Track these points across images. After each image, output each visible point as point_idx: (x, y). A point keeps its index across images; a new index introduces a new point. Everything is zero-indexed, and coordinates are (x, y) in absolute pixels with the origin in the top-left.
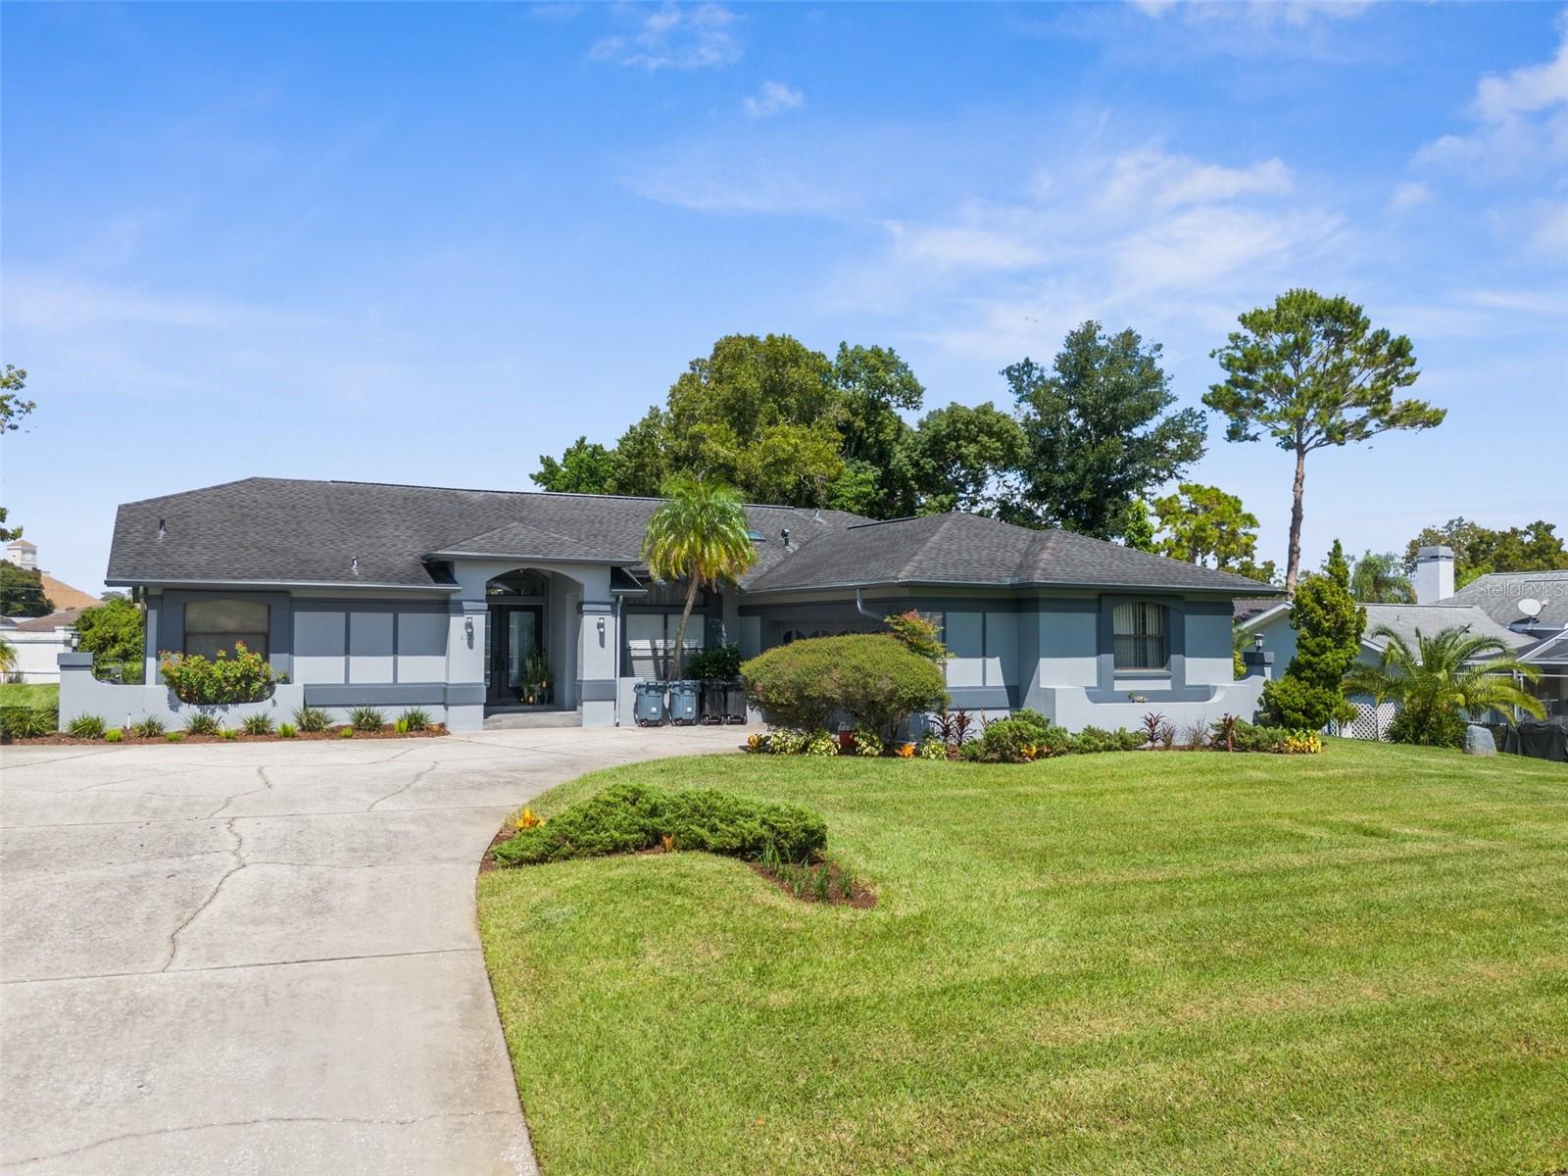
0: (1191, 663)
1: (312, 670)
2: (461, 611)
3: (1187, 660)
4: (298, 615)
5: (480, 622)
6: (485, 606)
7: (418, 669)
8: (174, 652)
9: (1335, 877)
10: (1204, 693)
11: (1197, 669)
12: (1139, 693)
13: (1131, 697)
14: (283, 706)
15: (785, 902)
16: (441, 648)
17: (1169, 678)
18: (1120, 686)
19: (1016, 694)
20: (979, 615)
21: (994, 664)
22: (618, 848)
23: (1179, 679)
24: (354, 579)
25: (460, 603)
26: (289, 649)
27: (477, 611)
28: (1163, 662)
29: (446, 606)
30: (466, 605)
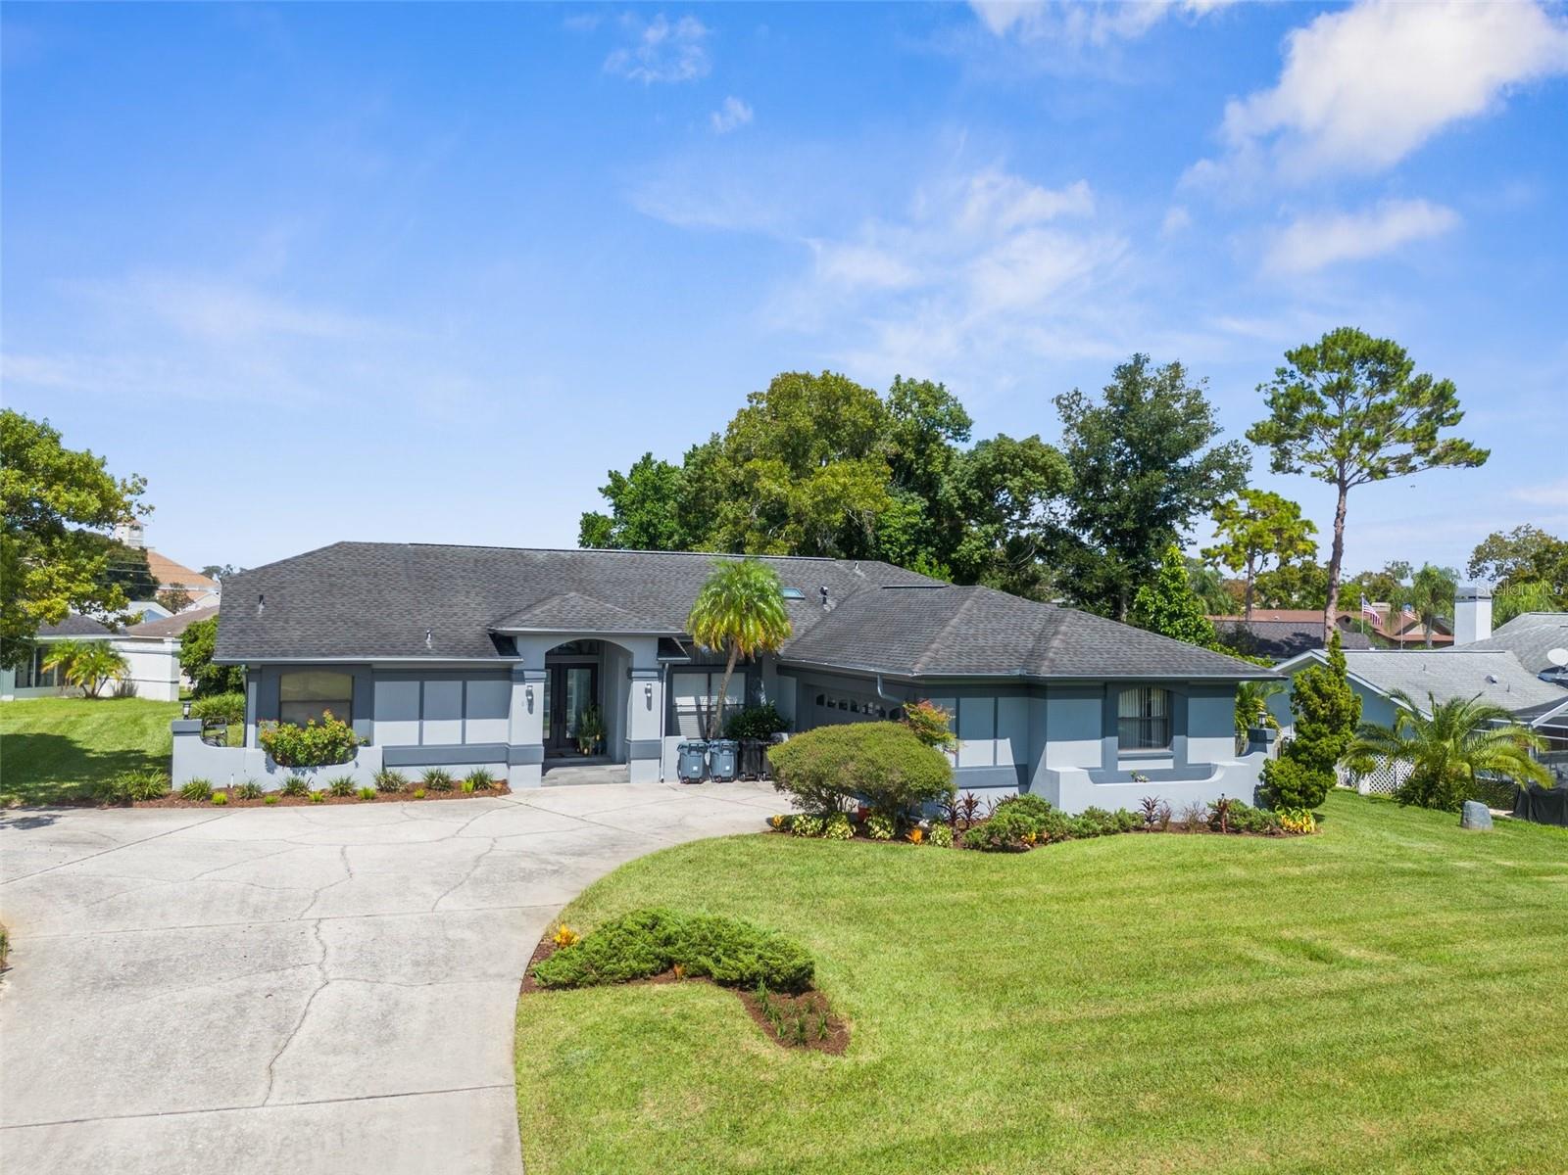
0: (1193, 743)
1: (391, 733)
2: (522, 680)
3: (1190, 740)
4: (378, 685)
5: (539, 689)
6: (544, 674)
7: (483, 731)
8: (271, 720)
9: (1263, 1016)
10: (1205, 771)
11: (1198, 749)
12: (1142, 772)
13: (1133, 777)
14: (363, 771)
15: (768, 1050)
16: (504, 711)
17: (1171, 757)
18: (1124, 766)
19: (1025, 773)
20: (992, 700)
21: (1005, 745)
22: (635, 977)
23: (1181, 758)
24: (427, 653)
25: (521, 672)
26: (370, 716)
27: (537, 680)
28: (1166, 742)
29: (509, 675)
30: (527, 674)
